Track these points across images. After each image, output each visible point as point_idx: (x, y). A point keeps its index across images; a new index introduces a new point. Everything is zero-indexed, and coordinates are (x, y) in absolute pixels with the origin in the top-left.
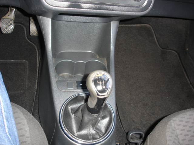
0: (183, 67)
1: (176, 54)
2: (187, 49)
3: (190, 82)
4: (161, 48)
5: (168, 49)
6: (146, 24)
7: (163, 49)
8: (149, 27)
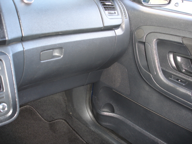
0: (74, 130)
1: (63, 121)
2: (71, 113)
3: (85, 141)
4: (48, 121)
5: (54, 120)
6: (25, 105)
7: (49, 122)
8: (29, 107)
